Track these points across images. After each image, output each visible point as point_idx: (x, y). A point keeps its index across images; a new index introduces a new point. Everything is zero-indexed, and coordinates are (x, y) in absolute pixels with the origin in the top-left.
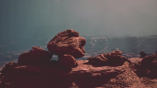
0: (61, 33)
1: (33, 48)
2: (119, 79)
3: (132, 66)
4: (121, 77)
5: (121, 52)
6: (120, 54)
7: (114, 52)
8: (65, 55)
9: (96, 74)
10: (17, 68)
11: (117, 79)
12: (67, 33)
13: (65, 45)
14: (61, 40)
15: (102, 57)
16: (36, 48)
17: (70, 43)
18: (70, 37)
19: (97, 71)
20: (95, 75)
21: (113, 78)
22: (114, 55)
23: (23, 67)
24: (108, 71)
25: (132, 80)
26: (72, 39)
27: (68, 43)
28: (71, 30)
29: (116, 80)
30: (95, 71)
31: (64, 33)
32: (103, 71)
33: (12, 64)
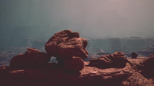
0: (59, 34)
1: (28, 49)
2: (131, 81)
3: (134, 67)
4: (133, 80)
5: (123, 54)
6: (123, 55)
7: (116, 53)
8: (73, 57)
9: (107, 76)
10: (13, 72)
11: (129, 81)
12: (65, 33)
13: (70, 46)
14: (62, 41)
15: (105, 59)
16: (32, 50)
17: (75, 44)
18: (72, 38)
19: (106, 73)
20: (107, 78)
21: (125, 80)
22: (118, 57)
23: (20, 71)
24: (118, 74)
25: (144, 82)
26: (75, 40)
27: (72, 44)
28: (69, 31)
29: (128, 83)
30: (105, 74)
31: (61, 33)
32: (113, 73)
33: (5, 68)
